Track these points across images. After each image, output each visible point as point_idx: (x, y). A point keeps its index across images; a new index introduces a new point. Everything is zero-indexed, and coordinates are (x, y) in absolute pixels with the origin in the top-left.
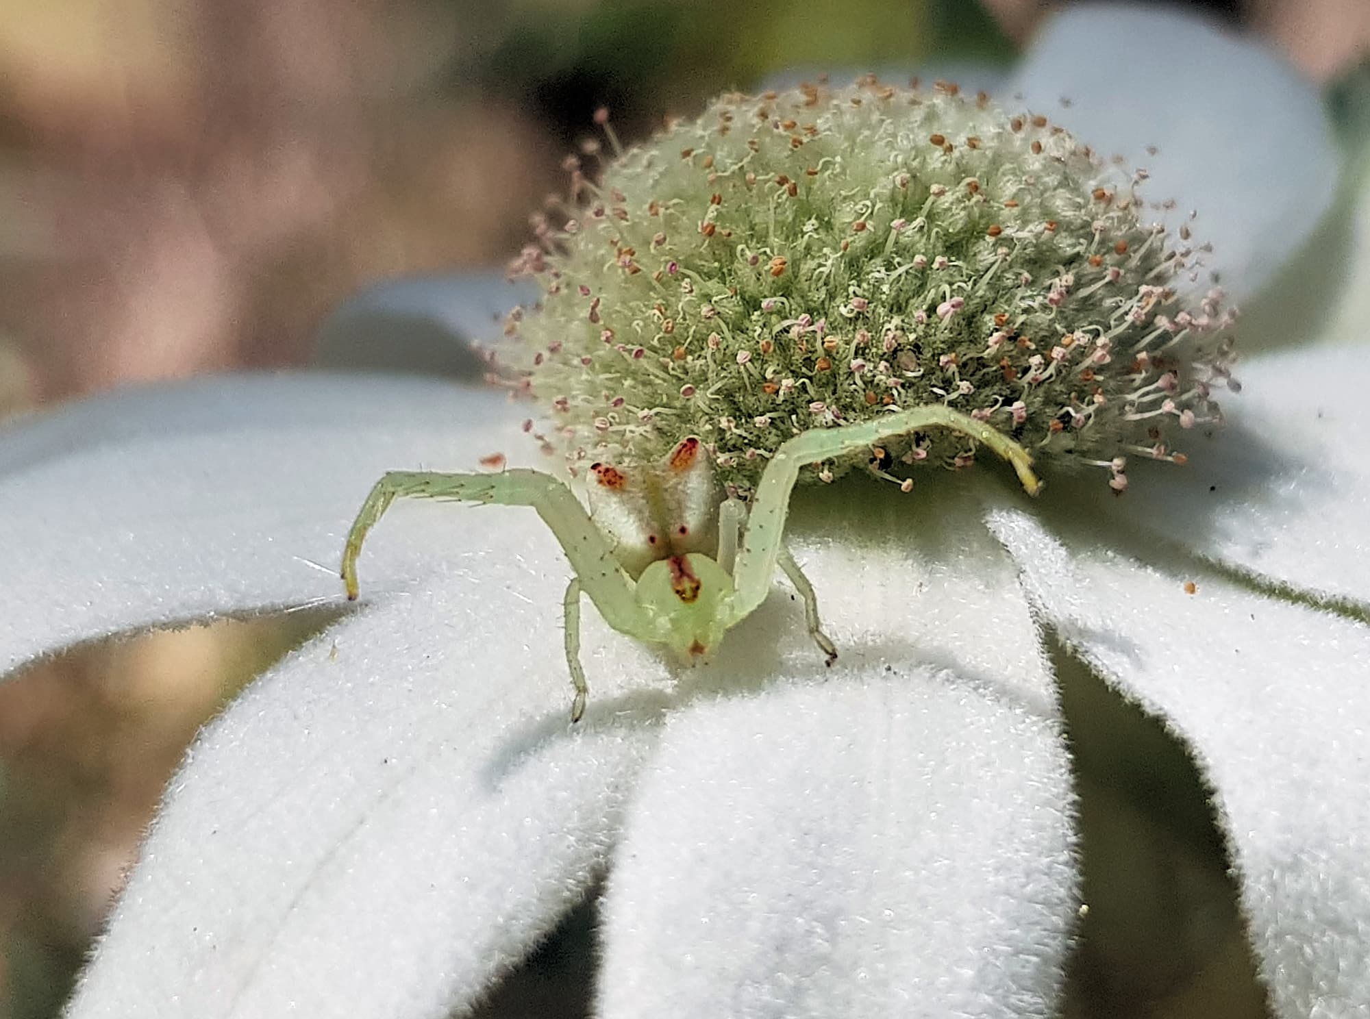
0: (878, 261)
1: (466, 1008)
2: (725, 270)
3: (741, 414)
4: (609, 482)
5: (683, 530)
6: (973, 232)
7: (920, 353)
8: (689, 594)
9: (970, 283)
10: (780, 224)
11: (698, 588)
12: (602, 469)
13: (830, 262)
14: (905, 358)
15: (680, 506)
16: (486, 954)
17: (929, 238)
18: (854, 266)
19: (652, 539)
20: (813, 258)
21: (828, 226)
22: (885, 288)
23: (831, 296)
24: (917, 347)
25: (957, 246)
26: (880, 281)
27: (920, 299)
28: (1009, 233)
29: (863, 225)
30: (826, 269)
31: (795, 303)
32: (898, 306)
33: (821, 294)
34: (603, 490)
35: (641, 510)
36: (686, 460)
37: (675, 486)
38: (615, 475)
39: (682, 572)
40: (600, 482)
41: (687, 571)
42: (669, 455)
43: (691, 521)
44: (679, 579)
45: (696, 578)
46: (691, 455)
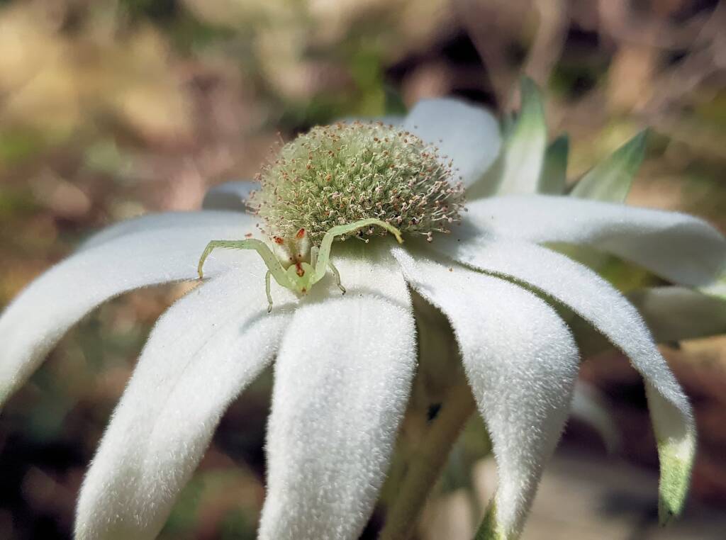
0: (358, 175)
2: (313, 179)
3: (318, 221)
4: (279, 242)
5: (300, 256)
6: (386, 166)
7: (371, 202)
8: (301, 274)
9: (385, 181)
10: (329, 165)
11: (304, 273)
12: (277, 238)
13: (344, 176)
14: (366, 204)
15: (299, 249)
16: (241, 381)
18: (351, 177)
19: (291, 259)
21: (344, 165)
22: (360, 183)
23: (345, 186)
24: (369, 201)
25: (381, 171)
26: (359, 181)
27: (370, 186)
28: (397, 166)
29: (353, 165)
30: (343, 178)
31: (334, 188)
32: (364, 189)
33: (341, 186)
34: (277, 244)
35: (288, 250)
36: (301, 235)
37: (298, 243)
38: (280, 240)
39: (299, 269)
40: (276, 242)
41: (301, 269)
42: (296, 233)
43: (302, 253)
44: (299, 271)
45: (303, 271)
46: (303, 234)
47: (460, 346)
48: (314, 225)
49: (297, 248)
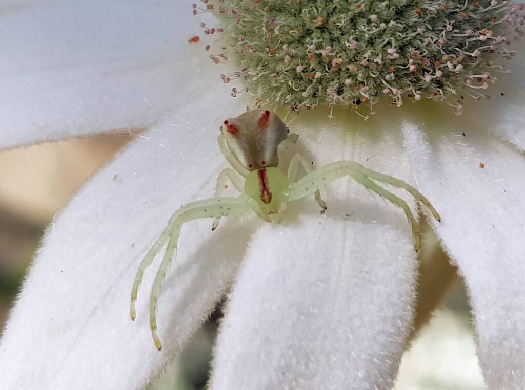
4: (232, 132)
5: (264, 163)
7: (378, 65)
8: (267, 200)
11: (271, 198)
12: (229, 125)
13: (343, 20)
14: (371, 66)
15: (262, 150)
17: (389, 10)
18: (353, 20)
19: (250, 166)
20: (336, 15)
25: (400, 13)
27: (381, 40)
28: (426, 6)
29: (360, 6)
30: (341, 25)
31: (326, 36)
32: (371, 42)
33: (337, 34)
35: (245, 151)
36: (265, 124)
37: (261, 138)
38: (235, 129)
39: (264, 187)
40: (228, 131)
41: (267, 186)
42: (257, 119)
43: (267, 156)
44: (263, 192)
45: (270, 191)
46: (267, 120)
48: (290, 84)
49: (259, 149)
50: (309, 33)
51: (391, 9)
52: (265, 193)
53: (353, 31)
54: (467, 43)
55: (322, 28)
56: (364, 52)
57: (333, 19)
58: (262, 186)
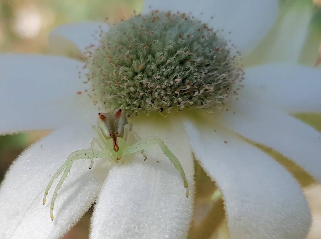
0: (164, 66)
1: (63, 236)
2: (130, 65)
3: (131, 98)
4: (102, 118)
5: (117, 133)
6: (186, 59)
7: (171, 88)
8: (117, 150)
9: (184, 73)
10: (143, 56)
11: (118, 149)
12: (101, 115)
13: (153, 66)
14: (169, 89)
15: (117, 127)
16: (67, 224)
17: (176, 61)
18: (158, 66)
19: (110, 135)
20: (149, 64)
21: (154, 57)
23: (153, 74)
24: (171, 87)
25: (182, 63)
26: (164, 72)
27: (172, 76)
28: (194, 60)
29: (161, 58)
30: (152, 68)
31: (145, 75)
32: (167, 77)
33: (150, 73)
34: (100, 120)
35: (108, 127)
36: (119, 115)
37: (116, 121)
38: (103, 117)
39: (116, 144)
40: (100, 118)
41: (117, 144)
42: (115, 113)
43: (119, 131)
44: (115, 146)
45: (118, 146)
46: (120, 113)
47: (226, 214)
48: (127, 101)
49: (115, 126)
50: (136, 74)
51: (177, 60)
52: (116, 146)
53: (158, 71)
54: (215, 80)
55: (143, 71)
56: (164, 81)
57: (148, 66)
58: (114, 144)
